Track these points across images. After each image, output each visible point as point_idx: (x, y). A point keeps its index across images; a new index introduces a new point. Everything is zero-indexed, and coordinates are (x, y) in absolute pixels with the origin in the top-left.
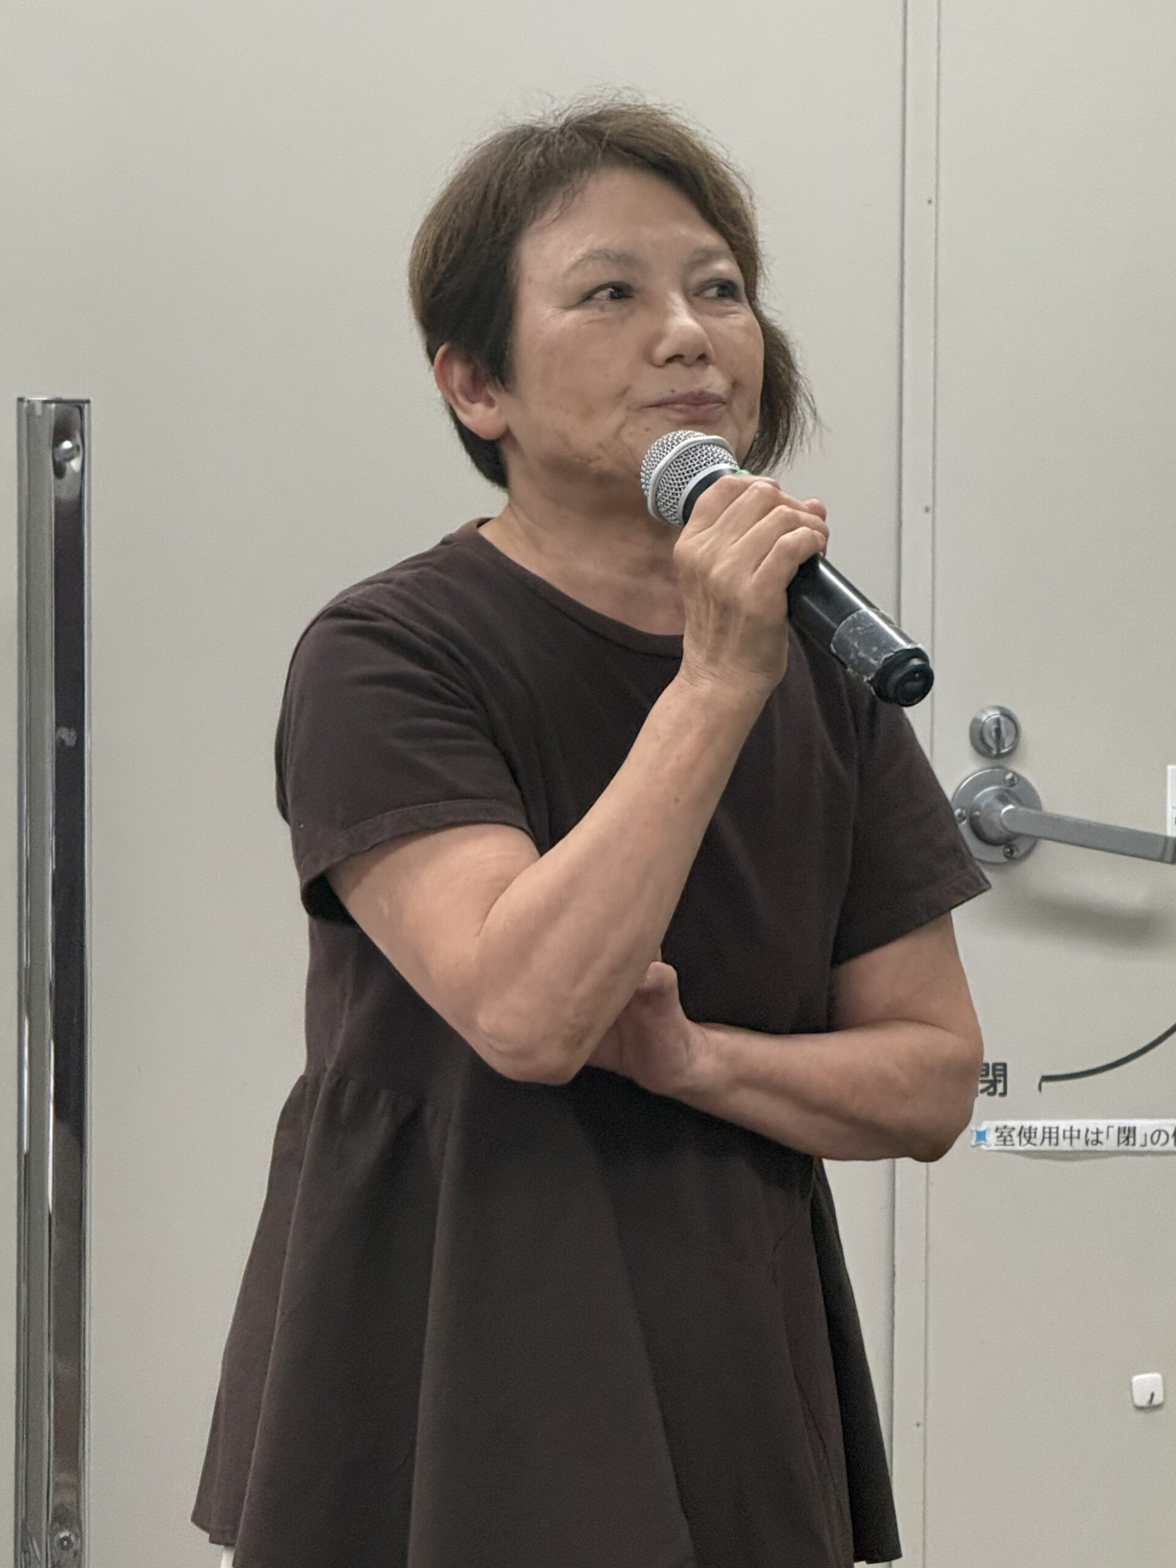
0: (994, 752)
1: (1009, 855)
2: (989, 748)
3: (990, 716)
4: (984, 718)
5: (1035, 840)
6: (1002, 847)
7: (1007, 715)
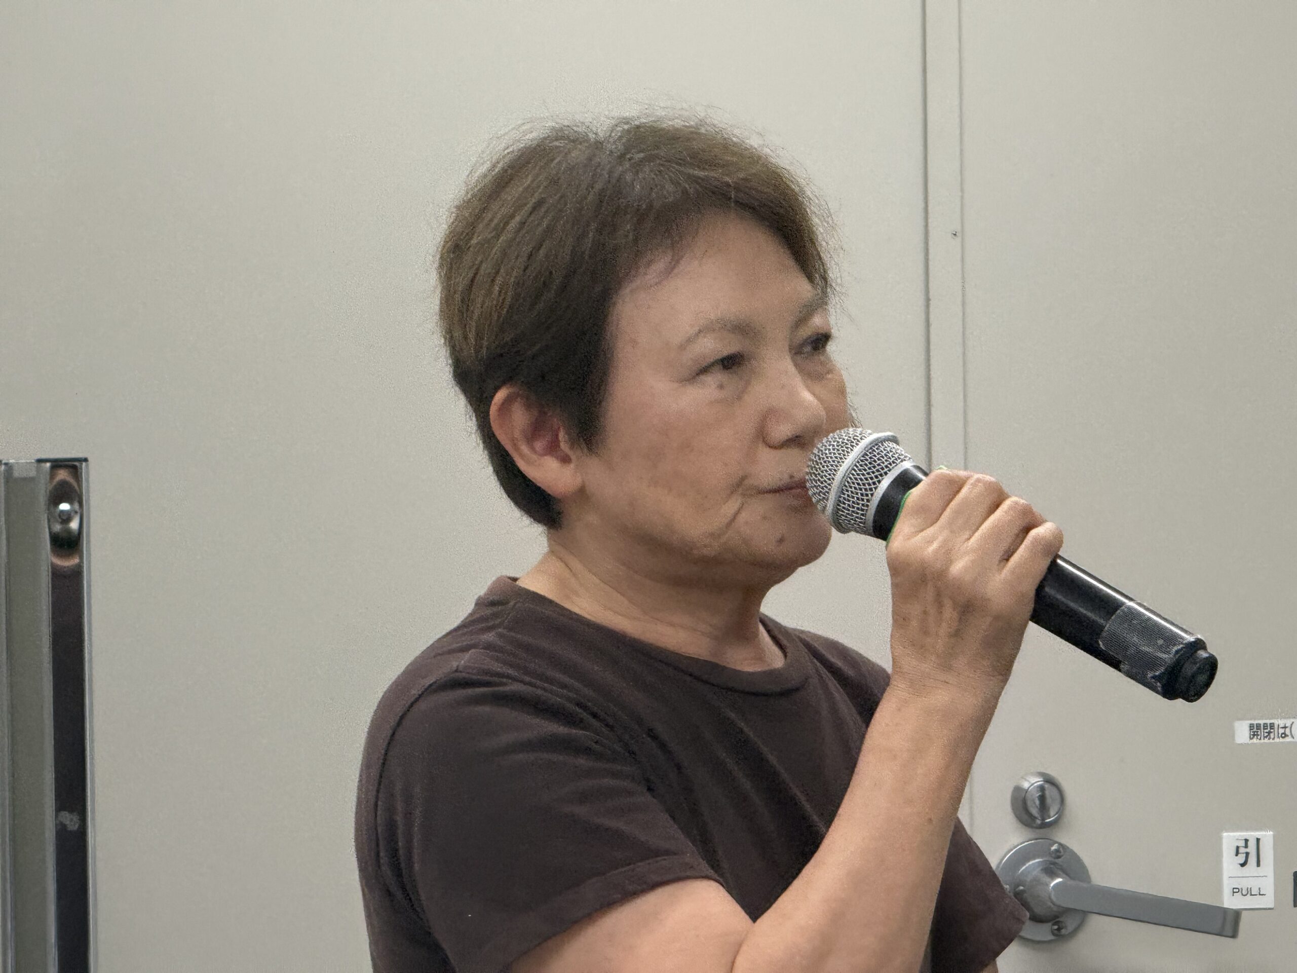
0: (1039, 822)
1: (1056, 932)
2: (1033, 818)
3: (1031, 783)
4: (1026, 785)
5: (1084, 915)
6: (1050, 924)
7: (1050, 781)
